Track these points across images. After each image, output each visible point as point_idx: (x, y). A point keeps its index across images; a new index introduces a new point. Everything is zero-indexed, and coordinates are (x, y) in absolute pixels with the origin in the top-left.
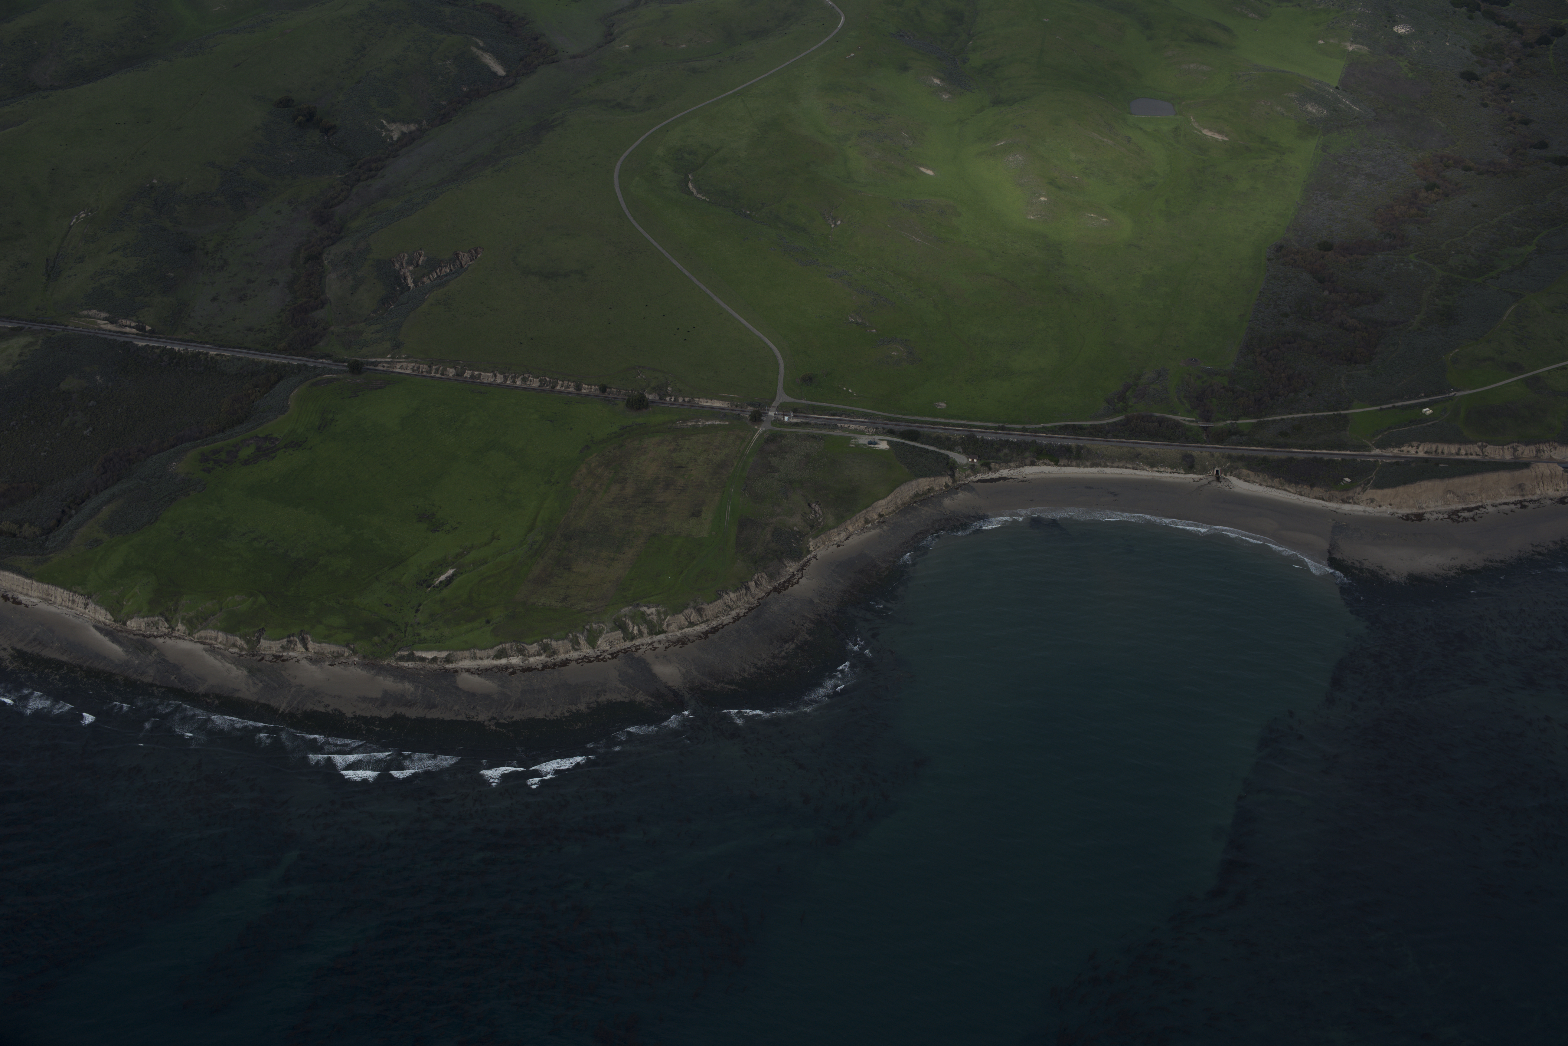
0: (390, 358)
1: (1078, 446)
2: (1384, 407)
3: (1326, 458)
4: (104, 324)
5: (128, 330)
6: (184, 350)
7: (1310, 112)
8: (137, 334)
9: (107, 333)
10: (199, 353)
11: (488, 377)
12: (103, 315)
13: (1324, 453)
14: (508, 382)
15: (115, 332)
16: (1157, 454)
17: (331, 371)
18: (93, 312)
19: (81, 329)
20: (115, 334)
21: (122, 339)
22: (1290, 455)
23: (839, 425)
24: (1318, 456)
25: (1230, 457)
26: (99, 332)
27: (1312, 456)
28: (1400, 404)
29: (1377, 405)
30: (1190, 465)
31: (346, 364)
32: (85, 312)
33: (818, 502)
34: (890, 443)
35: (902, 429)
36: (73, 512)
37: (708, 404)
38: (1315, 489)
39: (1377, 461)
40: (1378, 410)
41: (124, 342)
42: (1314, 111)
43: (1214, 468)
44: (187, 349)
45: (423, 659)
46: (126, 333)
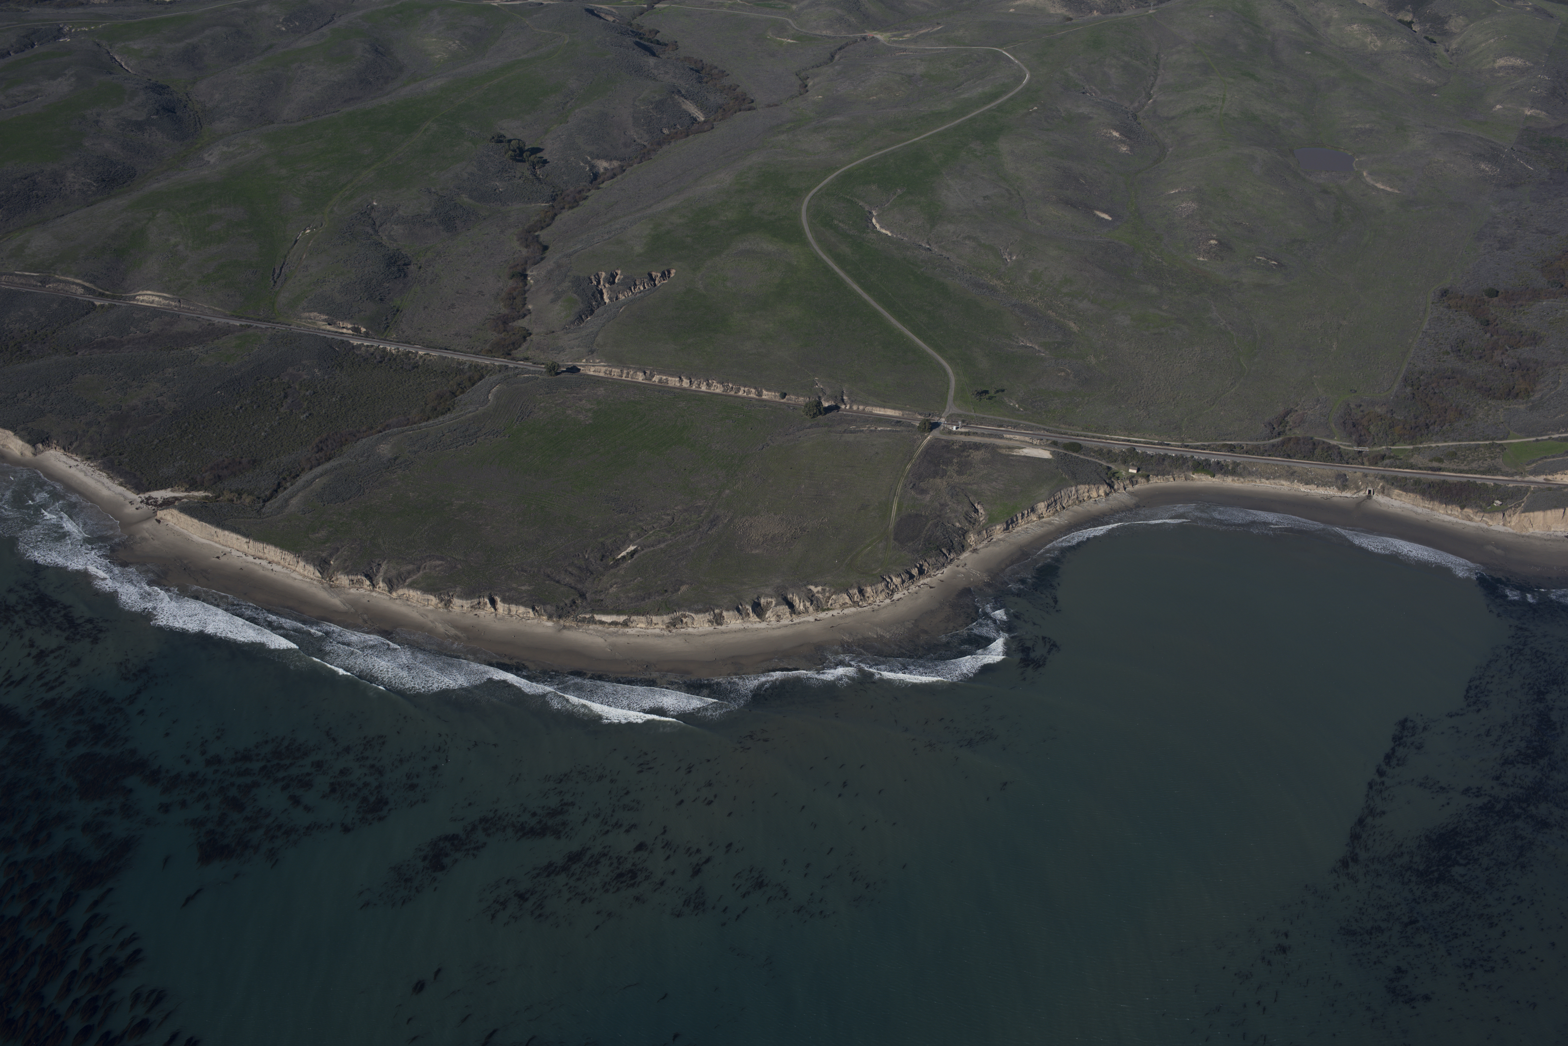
0: (584, 363)
1: (1234, 463)
2: (1540, 438)
3: (1479, 482)
4: (323, 325)
5: (345, 331)
6: (395, 349)
7: (1483, 170)
8: (353, 335)
9: (326, 332)
10: (409, 352)
11: (675, 381)
12: (324, 317)
13: (1478, 478)
14: (694, 387)
15: (333, 332)
16: (1311, 472)
17: (528, 372)
18: (312, 315)
19: (302, 328)
21: (340, 338)
22: (1442, 478)
23: (1005, 436)
24: (1471, 480)
25: (1383, 478)
26: (318, 331)
27: (1465, 480)
28: (1556, 436)
29: (1533, 436)
30: (1343, 482)
31: (544, 366)
32: (307, 314)
33: (980, 502)
34: (1052, 453)
35: (1066, 441)
36: (288, 484)
37: (881, 413)
38: (1466, 510)
39: (1530, 487)
40: (1533, 441)
42: (1487, 169)
43: (1367, 487)
44: (398, 349)
45: (602, 623)
46: (343, 333)
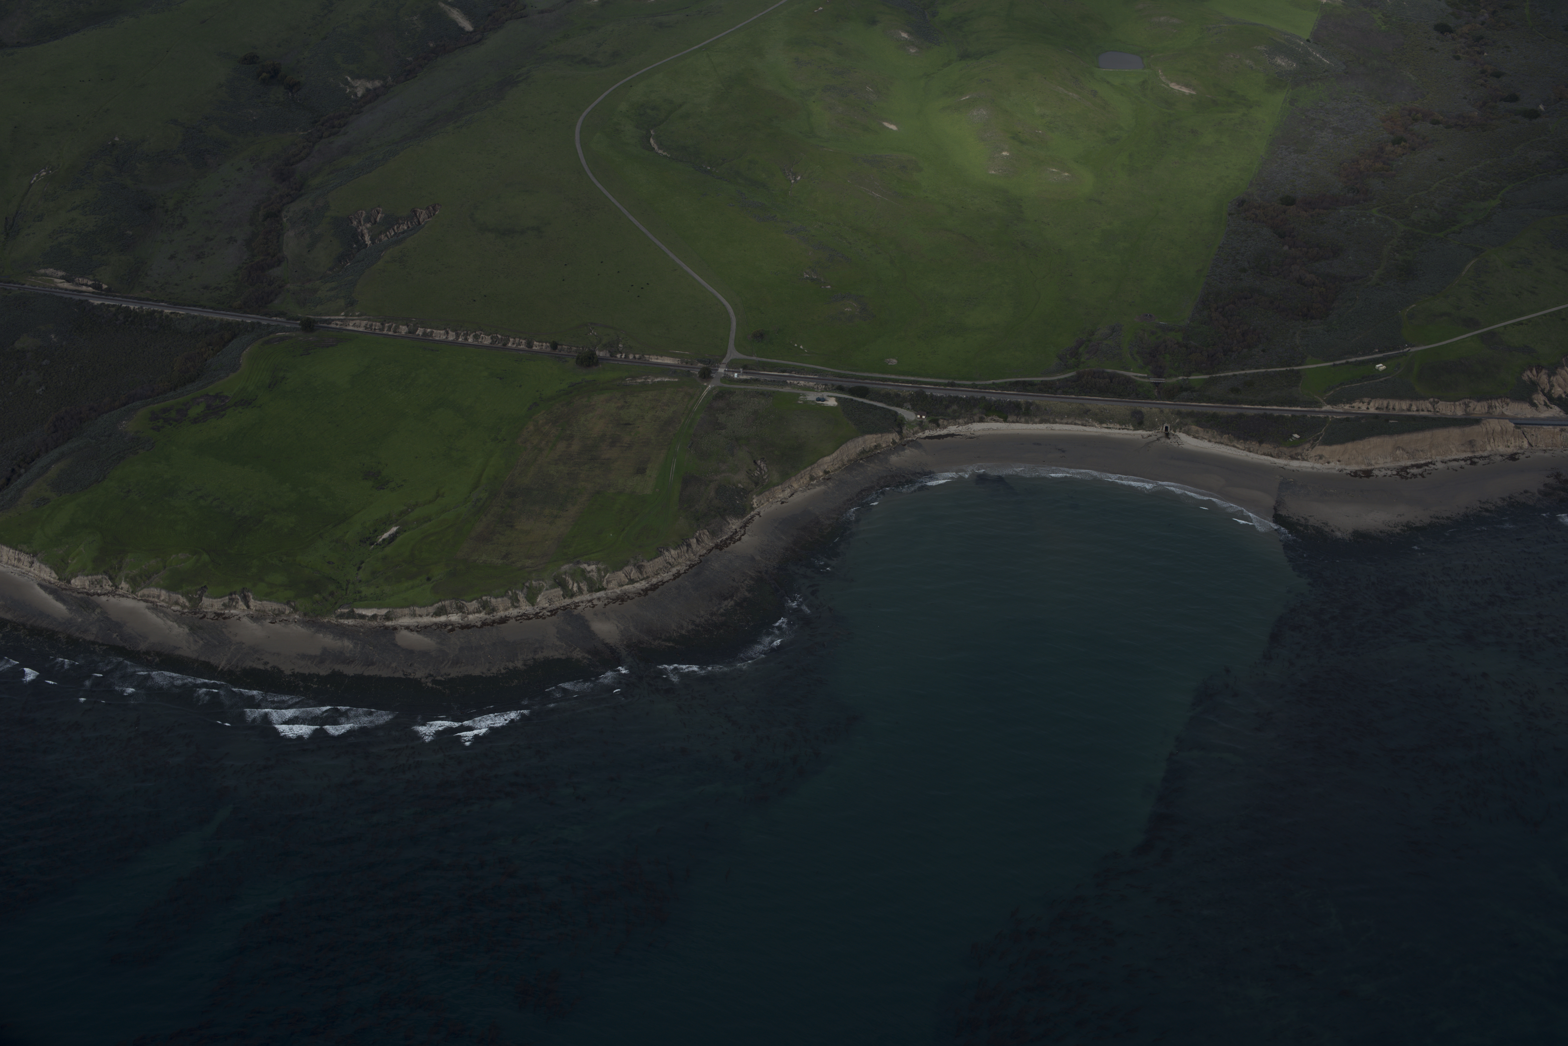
0: (343, 316)
1: (1027, 403)
2: (1338, 362)
3: (1276, 414)
4: (61, 283)
5: (84, 288)
6: (139, 308)
7: (1280, 65)
8: (93, 293)
9: (63, 291)
10: (154, 311)
11: (440, 334)
12: (60, 273)
13: (1274, 409)
14: (460, 340)
15: (71, 290)
16: (1106, 410)
17: (284, 329)
18: (50, 271)
19: (37, 288)
20: (71, 292)
21: (77, 298)
22: (1240, 411)
23: (788, 381)
24: (1268, 412)
25: (1179, 413)
26: (55, 290)
27: (1262, 412)
28: (1353, 360)
29: (1331, 361)
30: (1139, 421)
31: (299, 322)
32: (42, 271)
33: (764, 458)
34: (838, 399)
35: (851, 385)
36: (23, 470)
37: (659, 361)
38: (1264, 445)
39: (1328, 417)
40: (1331, 366)
41: (80, 300)
42: (1283, 64)
43: (1163, 424)
44: (142, 307)
45: (363, 617)
46: (82, 292)
